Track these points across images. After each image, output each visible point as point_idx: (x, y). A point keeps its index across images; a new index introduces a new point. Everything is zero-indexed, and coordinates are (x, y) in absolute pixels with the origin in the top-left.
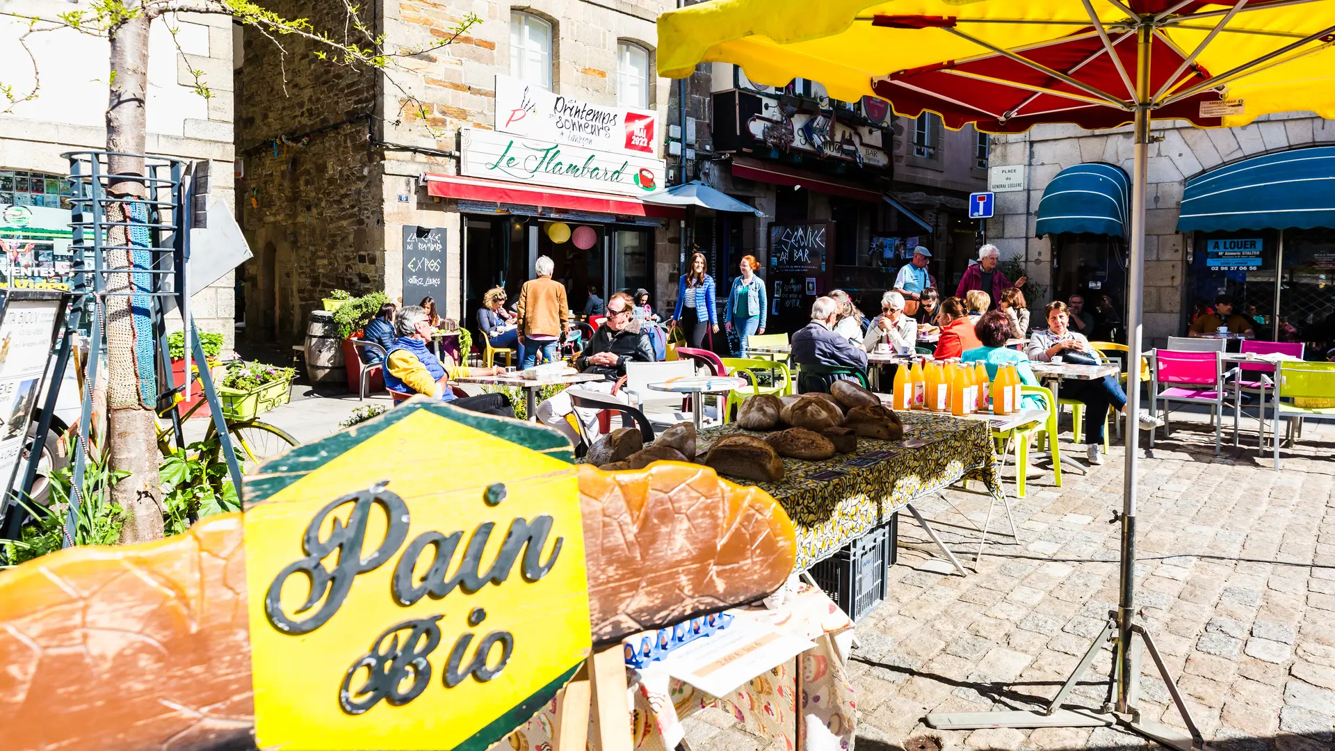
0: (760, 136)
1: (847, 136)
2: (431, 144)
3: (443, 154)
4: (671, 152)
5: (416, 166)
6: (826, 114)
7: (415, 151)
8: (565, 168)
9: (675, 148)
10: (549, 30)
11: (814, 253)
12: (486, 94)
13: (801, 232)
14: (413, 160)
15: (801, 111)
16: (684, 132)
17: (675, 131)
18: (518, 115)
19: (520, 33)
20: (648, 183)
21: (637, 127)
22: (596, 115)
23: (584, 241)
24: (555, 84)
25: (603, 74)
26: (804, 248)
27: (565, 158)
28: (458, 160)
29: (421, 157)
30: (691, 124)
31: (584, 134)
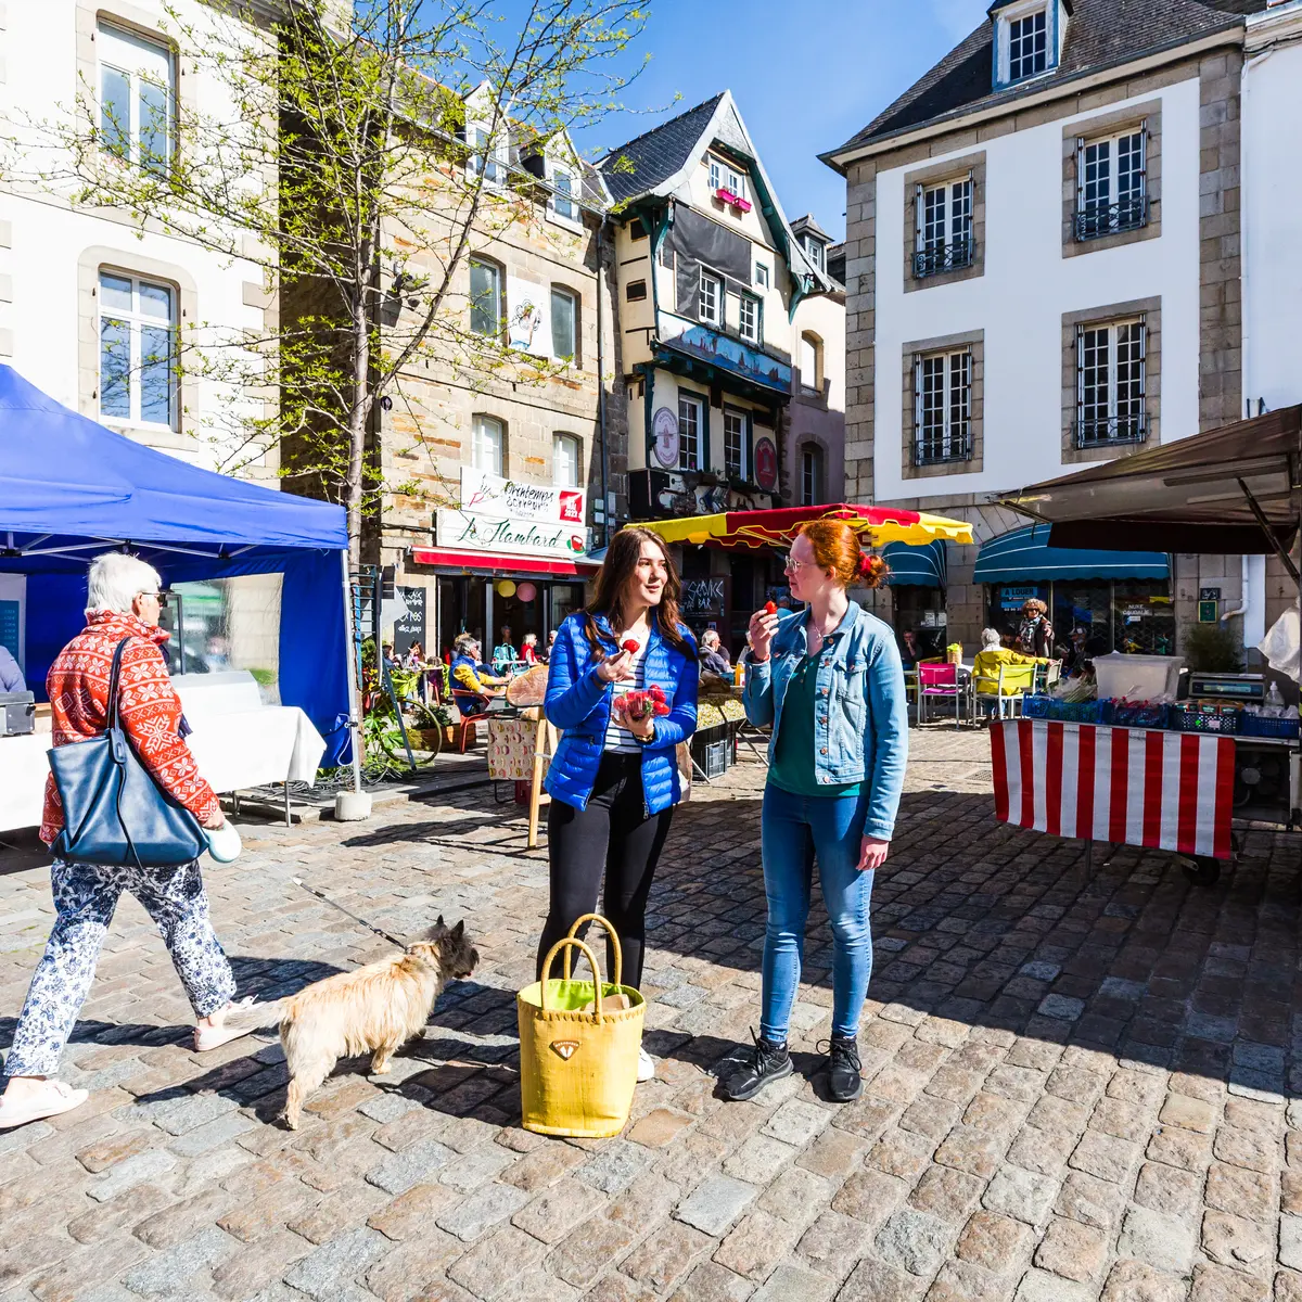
0: (668, 506)
1: (742, 502)
2: (415, 523)
3: (424, 530)
4: (597, 520)
5: (404, 540)
6: (724, 485)
7: (403, 528)
8: (514, 537)
9: (599, 518)
10: (500, 431)
11: (714, 601)
12: (455, 482)
13: (703, 584)
14: (402, 536)
15: (702, 484)
16: (606, 504)
17: (599, 504)
18: (478, 497)
19: (478, 432)
20: (577, 547)
21: (570, 501)
22: (537, 494)
23: (527, 595)
24: (505, 472)
25: (541, 461)
26: (706, 597)
27: (514, 530)
28: (434, 534)
29: (408, 533)
30: (612, 498)
31: (529, 509)
